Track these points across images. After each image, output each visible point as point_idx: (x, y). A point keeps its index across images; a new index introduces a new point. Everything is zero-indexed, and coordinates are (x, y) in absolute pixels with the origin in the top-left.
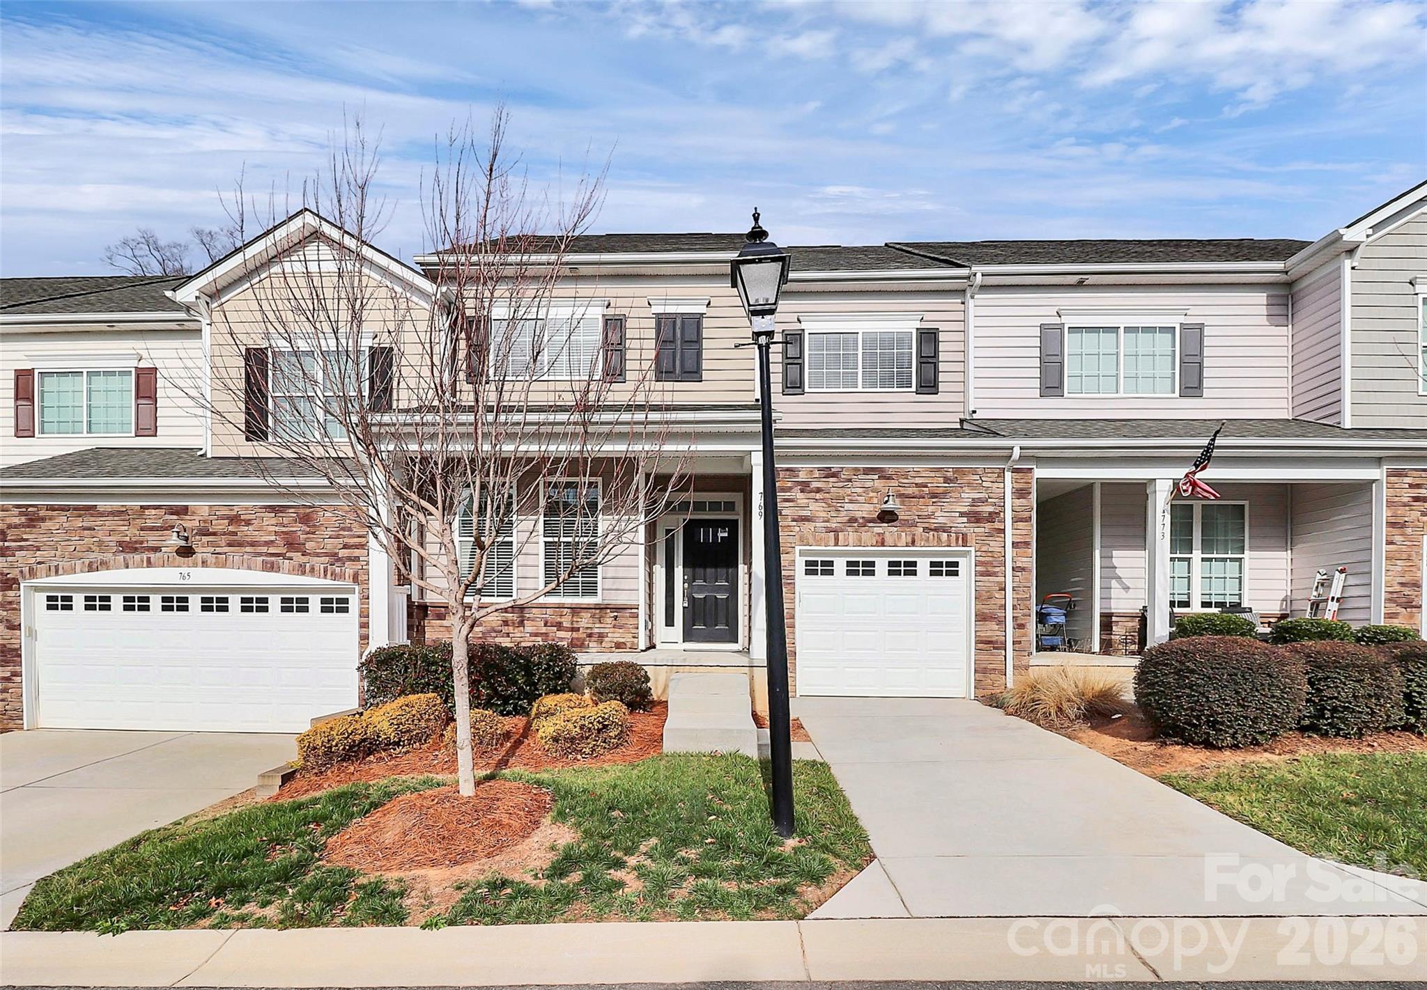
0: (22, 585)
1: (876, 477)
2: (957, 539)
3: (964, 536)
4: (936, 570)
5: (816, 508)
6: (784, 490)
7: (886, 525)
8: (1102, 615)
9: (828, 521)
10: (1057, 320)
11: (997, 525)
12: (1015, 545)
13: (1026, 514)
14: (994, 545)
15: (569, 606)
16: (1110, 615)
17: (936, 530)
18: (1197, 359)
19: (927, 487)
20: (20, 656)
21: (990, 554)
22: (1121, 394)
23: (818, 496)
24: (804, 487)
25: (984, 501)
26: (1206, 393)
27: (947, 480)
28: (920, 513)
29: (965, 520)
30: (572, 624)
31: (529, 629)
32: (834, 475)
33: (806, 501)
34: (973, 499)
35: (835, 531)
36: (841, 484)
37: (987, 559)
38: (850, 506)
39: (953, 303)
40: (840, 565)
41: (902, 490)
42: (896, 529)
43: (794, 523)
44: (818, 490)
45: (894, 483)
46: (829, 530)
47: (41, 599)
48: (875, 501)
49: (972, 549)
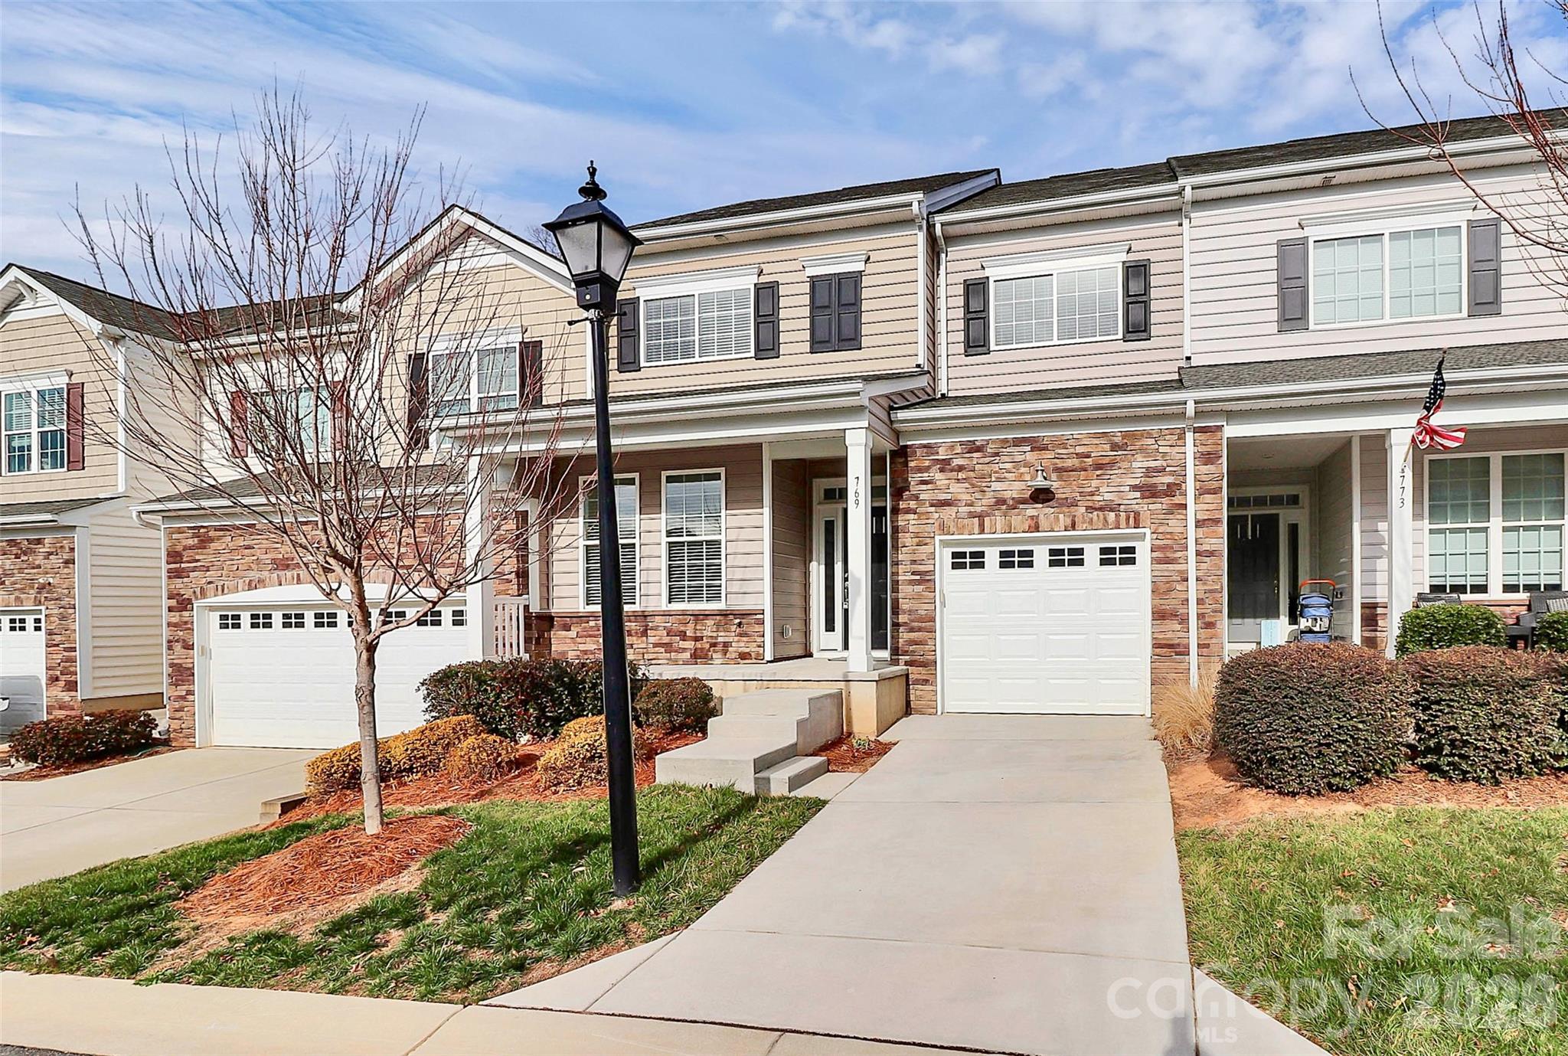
0: (195, 605)
1: (1029, 448)
2: (1128, 518)
3: (1137, 515)
4: (1107, 557)
5: (958, 490)
6: (920, 470)
7: (1041, 506)
8: (1364, 606)
9: (971, 505)
10: (1299, 234)
11: (1177, 500)
12: (1199, 524)
13: (1215, 485)
14: (1174, 524)
15: (690, 613)
16: (1374, 606)
17: (1101, 509)
18: (1492, 265)
19: (1089, 457)
20: (193, 675)
21: (1169, 536)
22: (1387, 320)
23: (961, 475)
24: (944, 465)
25: (1162, 470)
26: (1505, 309)
27: (1115, 447)
28: (1081, 490)
29: (1138, 495)
30: (695, 633)
31: (652, 640)
32: (979, 449)
33: (947, 482)
34: (1147, 468)
35: (981, 517)
36: (987, 460)
37: (1165, 542)
38: (996, 486)
39: (1169, 225)
40: (992, 557)
41: (1060, 464)
42: (1052, 510)
43: (933, 509)
44: (961, 468)
45: (1050, 455)
46: (972, 515)
47: (215, 618)
48: (1027, 477)
49: (1148, 531)
